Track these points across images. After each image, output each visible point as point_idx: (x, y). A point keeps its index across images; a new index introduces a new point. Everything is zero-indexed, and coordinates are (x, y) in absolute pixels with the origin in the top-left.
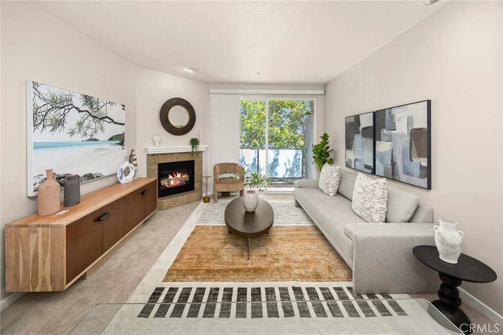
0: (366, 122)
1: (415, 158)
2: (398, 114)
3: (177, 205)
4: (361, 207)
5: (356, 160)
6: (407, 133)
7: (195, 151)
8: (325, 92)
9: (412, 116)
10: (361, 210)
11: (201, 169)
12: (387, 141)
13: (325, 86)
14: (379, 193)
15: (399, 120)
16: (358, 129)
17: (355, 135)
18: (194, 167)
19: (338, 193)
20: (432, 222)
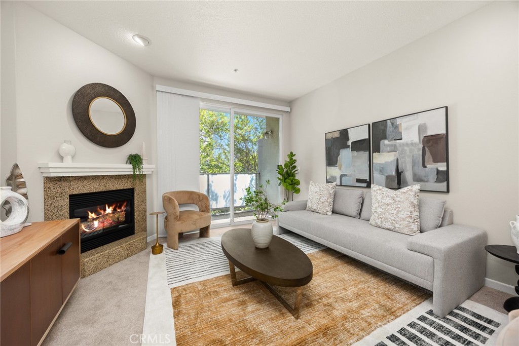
0: (358, 135)
1: (430, 164)
2: (403, 123)
3: (111, 261)
4: (393, 218)
5: (342, 176)
6: (418, 141)
7: (138, 173)
8: (291, 110)
9: (425, 124)
10: (394, 222)
11: (144, 201)
12: (389, 152)
13: (290, 103)
15: (406, 129)
16: (346, 143)
17: (341, 151)
18: (134, 199)
19: (334, 212)
20: (452, 224)
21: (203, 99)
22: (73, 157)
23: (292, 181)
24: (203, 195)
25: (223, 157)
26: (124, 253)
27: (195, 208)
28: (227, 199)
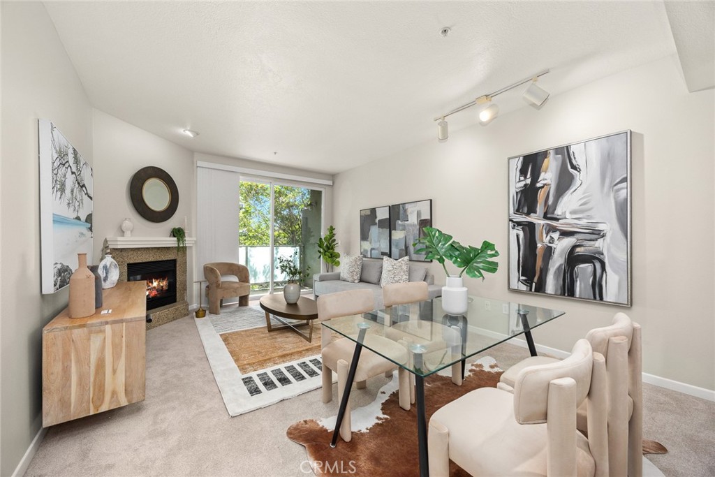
0: (383, 214)
2: (410, 208)
5: (372, 249)
6: (416, 222)
8: (333, 183)
9: (420, 210)
11: (185, 272)
12: (401, 230)
13: (333, 176)
14: (405, 268)
15: (411, 213)
16: (375, 221)
17: (371, 227)
18: (176, 269)
19: (361, 281)
20: (433, 284)
21: (243, 174)
22: (131, 231)
23: (331, 255)
24: (243, 266)
25: (263, 226)
26: (171, 316)
27: (235, 279)
28: (267, 274)
